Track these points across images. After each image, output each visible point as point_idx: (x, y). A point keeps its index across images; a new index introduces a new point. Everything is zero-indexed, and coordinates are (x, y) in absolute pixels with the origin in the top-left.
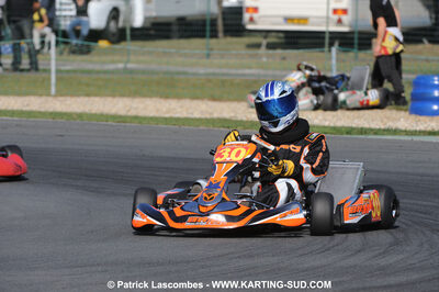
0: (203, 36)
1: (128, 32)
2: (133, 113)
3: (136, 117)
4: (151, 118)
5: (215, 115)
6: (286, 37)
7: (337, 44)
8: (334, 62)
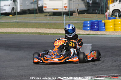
0: (34, 13)
1: (16, 13)
2: (18, 32)
3: (19, 33)
4: (23, 33)
5: (37, 32)
6: (53, 13)
7: (65, 14)
8: (64, 18)
